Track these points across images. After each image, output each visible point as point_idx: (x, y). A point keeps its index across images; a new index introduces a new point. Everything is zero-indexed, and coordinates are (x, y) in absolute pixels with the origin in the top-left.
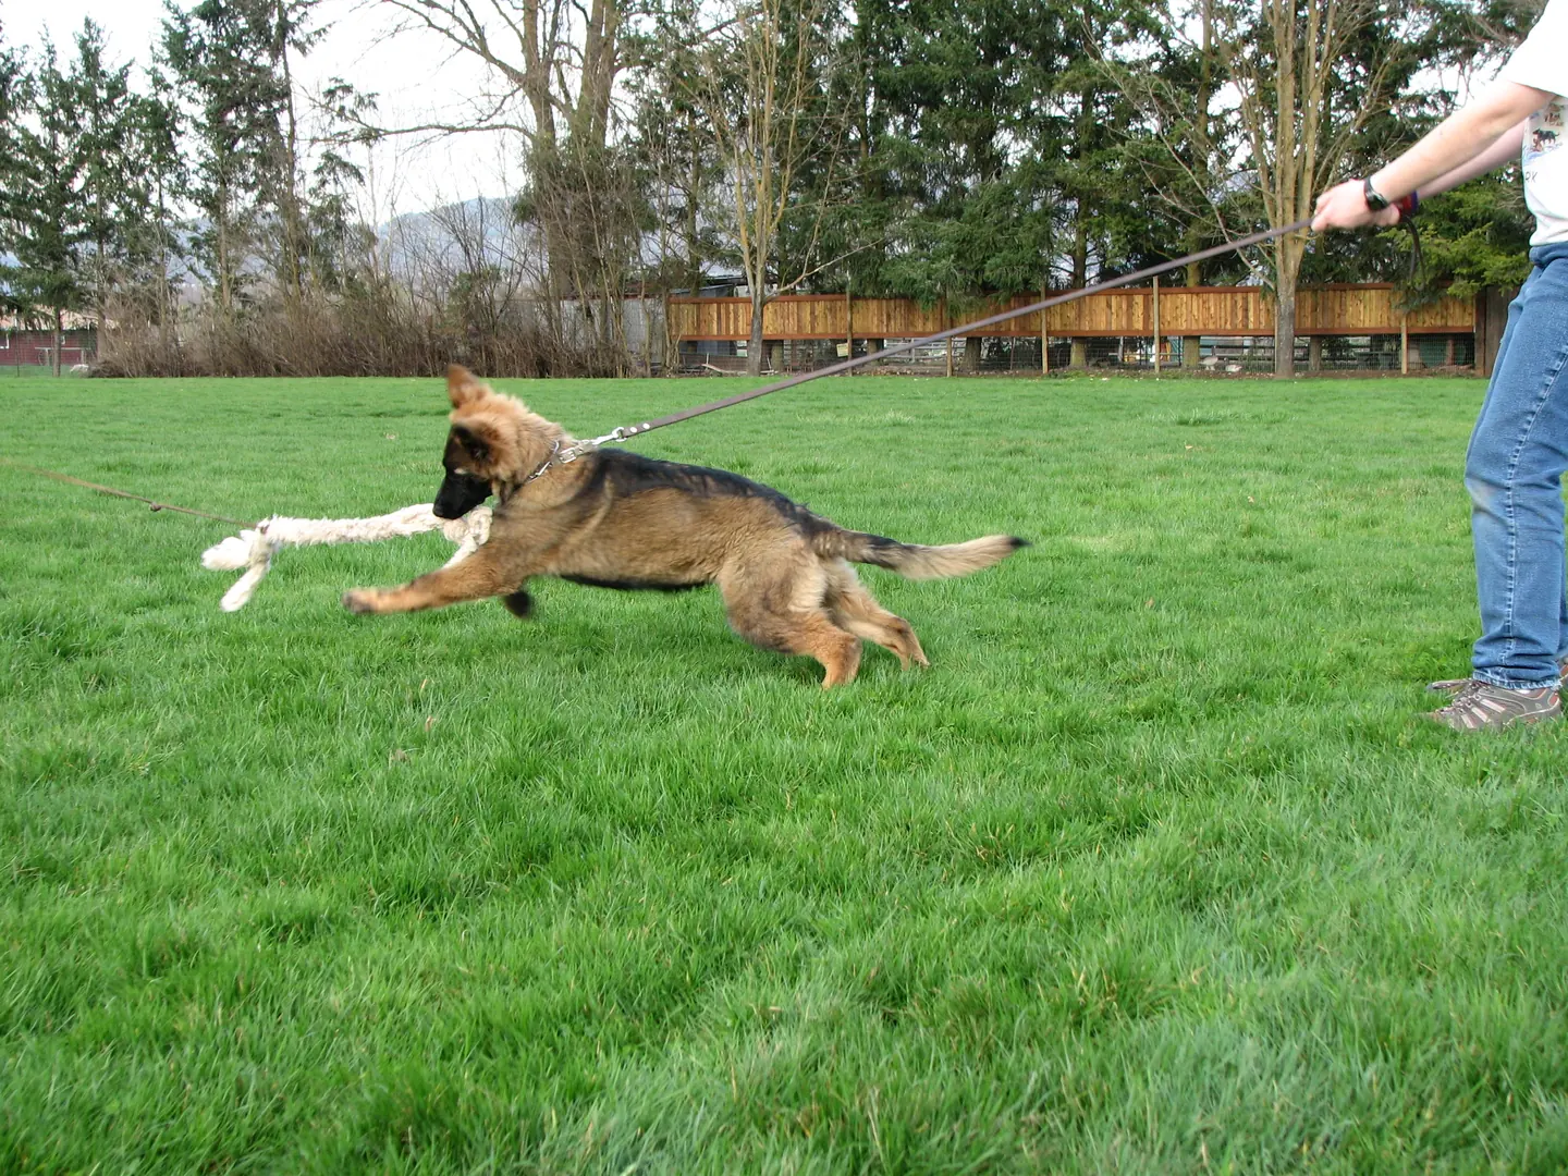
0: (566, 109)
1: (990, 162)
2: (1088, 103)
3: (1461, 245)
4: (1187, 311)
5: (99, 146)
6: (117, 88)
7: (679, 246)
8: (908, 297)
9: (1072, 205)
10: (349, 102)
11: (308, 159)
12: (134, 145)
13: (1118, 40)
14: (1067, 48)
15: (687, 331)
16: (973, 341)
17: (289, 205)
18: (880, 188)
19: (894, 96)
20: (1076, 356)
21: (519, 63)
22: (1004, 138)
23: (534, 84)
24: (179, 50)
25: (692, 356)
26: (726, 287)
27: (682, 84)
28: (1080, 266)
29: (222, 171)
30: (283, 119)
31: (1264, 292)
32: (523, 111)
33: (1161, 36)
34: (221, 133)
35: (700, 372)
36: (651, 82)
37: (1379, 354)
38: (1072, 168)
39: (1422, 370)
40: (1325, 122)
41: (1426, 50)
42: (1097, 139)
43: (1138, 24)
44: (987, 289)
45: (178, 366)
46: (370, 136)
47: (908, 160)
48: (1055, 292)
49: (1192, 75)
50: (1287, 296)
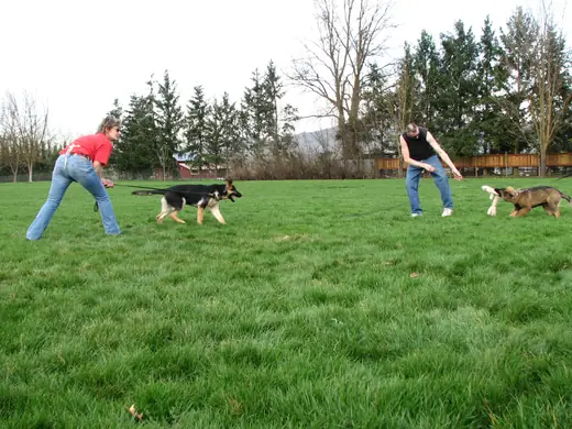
0: (347, 111)
1: (461, 123)
2: (488, 107)
4: (515, 160)
5: (228, 123)
6: (232, 108)
7: (379, 146)
9: (483, 133)
10: (291, 110)
11: (280, 124)
12: (236, 122)
13: (495, 91)
14: (481, 93)
15: (380, 167)
17: (276, 137)
19: (435, 106)
20: (485, 172)
21: (335, 99)
22: (464, 117)
23: (339, 104)
24: (248, 98)
25: (382, 174)
26: (390, 155)
28: (485, 149)
29: (258, 128)
30: (274, 115)
31: (537, 155)
32: (337, 113)
33: (507, 89)
34: (258, 119)
35: (385, 178)
36: (371, 103)
38: (482, 125)
40: (553, 112)
42: (492, 115)
43: (501, 86)
44: (462, 155)
46: (297, 118)
47: (439, 122)
48: (479, 156)
49: (515, 99)
50: (543, 156)
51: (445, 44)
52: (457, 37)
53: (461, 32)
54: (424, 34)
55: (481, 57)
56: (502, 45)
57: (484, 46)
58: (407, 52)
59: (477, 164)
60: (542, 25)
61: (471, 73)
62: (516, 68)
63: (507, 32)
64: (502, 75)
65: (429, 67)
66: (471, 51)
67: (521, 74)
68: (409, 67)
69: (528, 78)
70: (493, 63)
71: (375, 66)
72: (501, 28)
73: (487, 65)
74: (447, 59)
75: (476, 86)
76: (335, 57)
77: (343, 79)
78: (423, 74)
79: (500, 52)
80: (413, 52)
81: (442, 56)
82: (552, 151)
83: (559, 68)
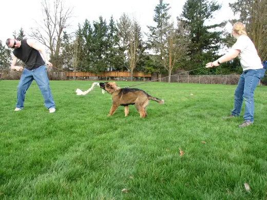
0: (54, 51)
1: (101, 58)
2: (111, 52)
3: (150, 68)
4: (121, 74)
6: (4, 48)
7: (67, 66)
8: (92, 72)
9: (109, 63)
12: (6, 54)
13: (114, 45)
14: (109, 46)
15: (67, 75)
16: (99, 77)
18: (89, 60)
19: (90, 50)
20: (110, 79)
21: (49, 46)
22: (102, 55)
23: (51, 48)
25: (68, 78)
26: (72, 71)
27: (67, 49)
28: (110, 69)
31: (130, 72)
32: (50, 51)
33: (119, 45)
35: (69, 80)
36: (64, 48)
37: (141, 79)
38: (109, 59)
39: (146, 81)
40: (136, 55)
41: (146, 48)
42: (112, 56)
43: (116, 44)
44: (100, 71)
45: (11, 79)
47: (92, 57)
48: (108, 72)
49: (122, 49)
50: (132, 73)
51: (95, 25)
52: (100, 23)
53: (101, 21)
54: (86, 20)
55: (109, 31)
56: (117, 27)
57: (110, 27)
58: (80, 27)
59: (107, 75)
60: (132, 20)
61: (105, 38)
62: (123, 37)
63: (119, 22)
64: (117, 39)
65: (88, 34)
66: (105, 29)
67: (124, 40)
68: (80, 34)
69: (127, 41)
70: (114, 34)
71: (66, 32)
72: (117, 21)
73: (112, 35)
74: (96, 31)
75: (107, 43)
76: (50, 28)
77: (53, 38)
78: (86, 37)
79: (116, 30)
80: (82, 28)
81: (93, 30)
82: (135, 71)
83: (139, 38)
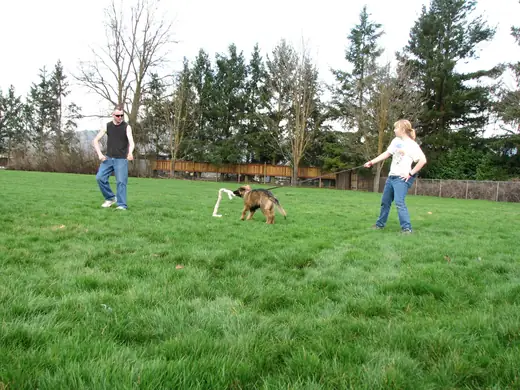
0: (128, 114)
1: (228, 134)
2: (252, 122)
3: (334, 160)
4: (272, 170)
5: (12, 114)
6: (17, 101)
7: (155, 148)
8: (209, 163)
9: (247, 144)
10: (75, 108)
11: (64, 121)
12: (20, 114)
13: (259, 108)
14: (247, 109)
15: (155, 168)
16: (222, 174)
17: (59, 131)
18: (203, 138)
19: (207, 116)
20: (246, 178)
21: (117, 102)
22: (231, 128)
24: (34, 93)
25: (156, 174)
26: (164, 157)
27: (157, 108)
28: (248, 158)
29: (42, 123)
30: (58, 111)
31: (290, 167)
33: (269, 108)
34: (43, 113)
35: (157, 177)
36: (150, 109)
37: (314, 183)
38: (247, 137)
39: (324, 186)
40: (305, 130)
41: (327, 116)
42: (255, 130)
43: (264, 105)
44: (228, 162)
45: (29, 168)
46: (80, 117)
47: (209, 131)
48: (242, 164)
49: (276, 117)
50: (296, 168)
51: (219, 64)
52: (230, 58)
53: (234, 55)
54: (202, 52)
55: (249, 78)
56: (267, 69)
57: (252, 69)
58: (186, 66)
59: (240, 171)
60: (300, 57)
61: (240, 91)
62: (278, 90)
63: (272, 59)
64: (266, 95)
65: (203, 81)
66: (241, 72)
67: (282, 96)
68: (187, 79)
69: (287, 101)
70: (259, 84)
71: (156, 76)
72: (267, 56)
73: (254, 85)
74: (220, 77)
75: (244, 102)
76: (120, 63)
77: (126, 84)
78: (199, 87)
79: (266, 76)
80: (191, 67)
81: (216, 73)
82: (303, 164)
83: (312, 95)
